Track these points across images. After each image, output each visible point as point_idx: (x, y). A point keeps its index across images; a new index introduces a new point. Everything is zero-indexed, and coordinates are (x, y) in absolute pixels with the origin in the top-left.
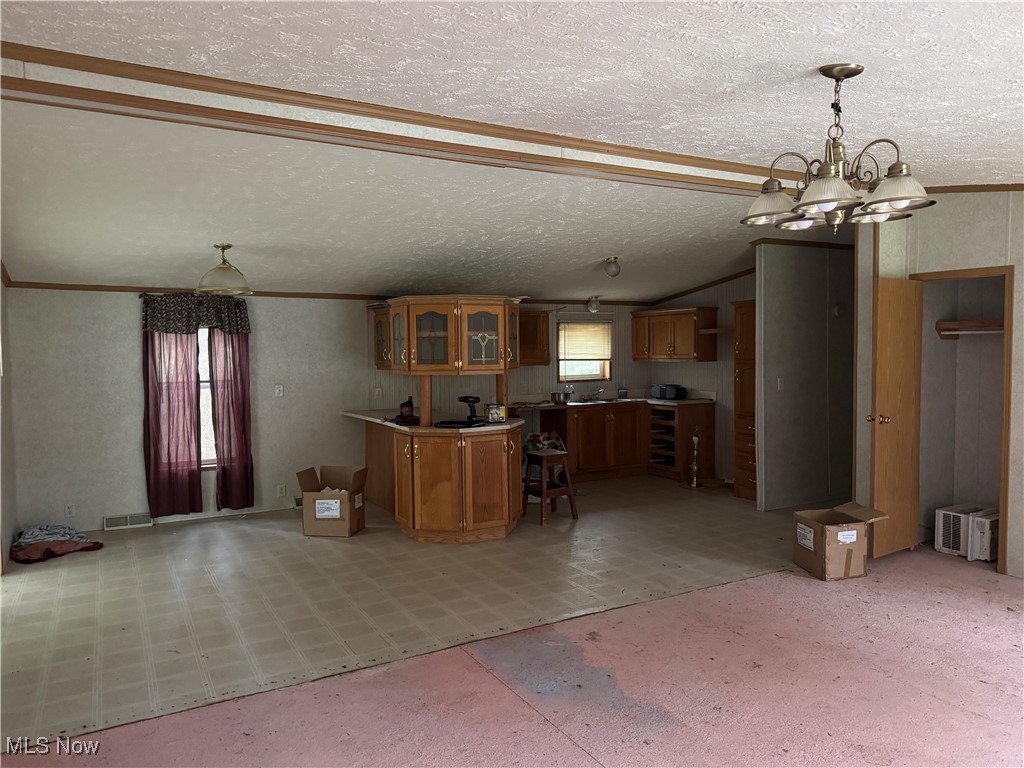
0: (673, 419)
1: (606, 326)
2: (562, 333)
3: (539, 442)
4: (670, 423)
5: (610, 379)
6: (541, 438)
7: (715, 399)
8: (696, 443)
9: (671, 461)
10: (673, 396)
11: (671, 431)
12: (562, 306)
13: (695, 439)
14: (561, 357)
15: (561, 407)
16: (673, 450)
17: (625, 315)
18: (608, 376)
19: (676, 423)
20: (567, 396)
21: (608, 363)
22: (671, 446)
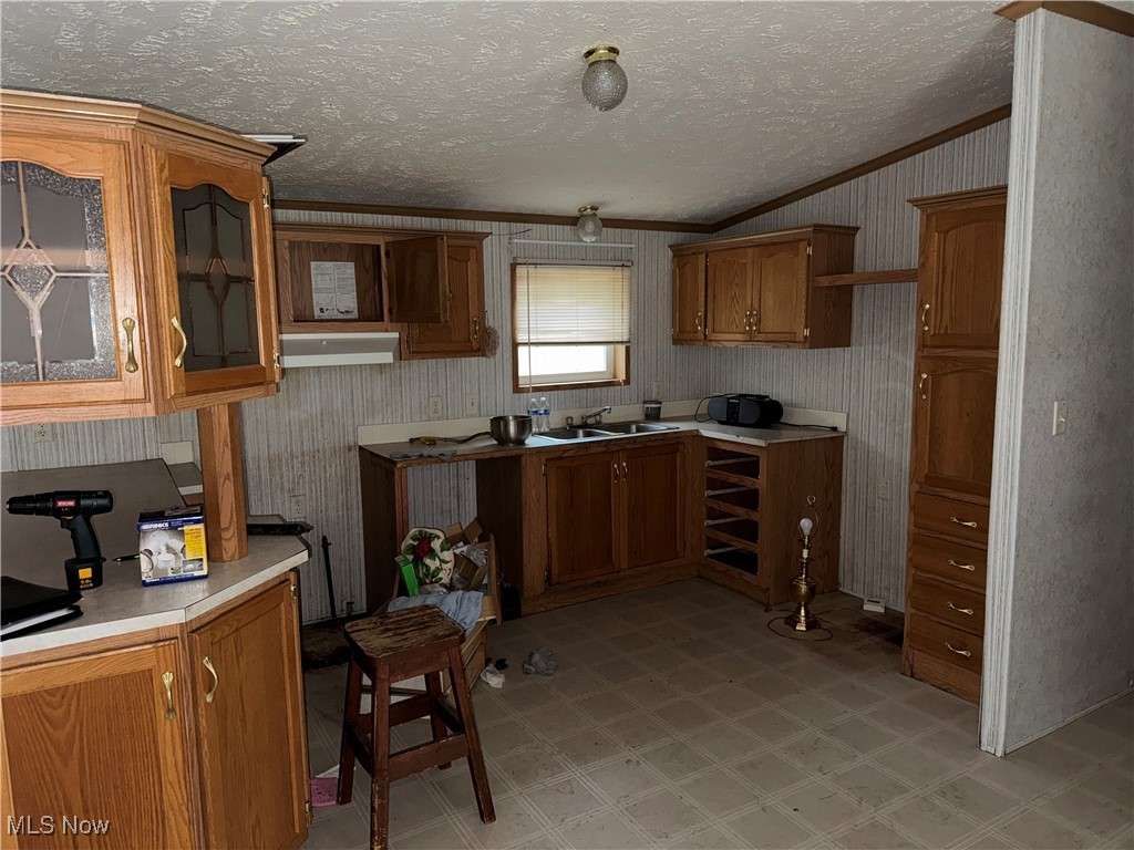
0: (756, 475)
1: (618, 273)
2: (521, 287)
3: (432, 553)
4: (748, 482)
5: (627, 381)
6: (436, 544)
7: (842, 428)
8: (807, 532)
9: (748, 562)
10: (753, 421)
11: (750, 499)
12: (521, 226)
13: (806, 524)
14: (522, 337)
15: (511, 450)
16: (754, 539)
17: (657, 252)
18: (622, 377)
19: (761, 482)
20: (524, 424)
21: (622, 349)
22: (749, 530)
